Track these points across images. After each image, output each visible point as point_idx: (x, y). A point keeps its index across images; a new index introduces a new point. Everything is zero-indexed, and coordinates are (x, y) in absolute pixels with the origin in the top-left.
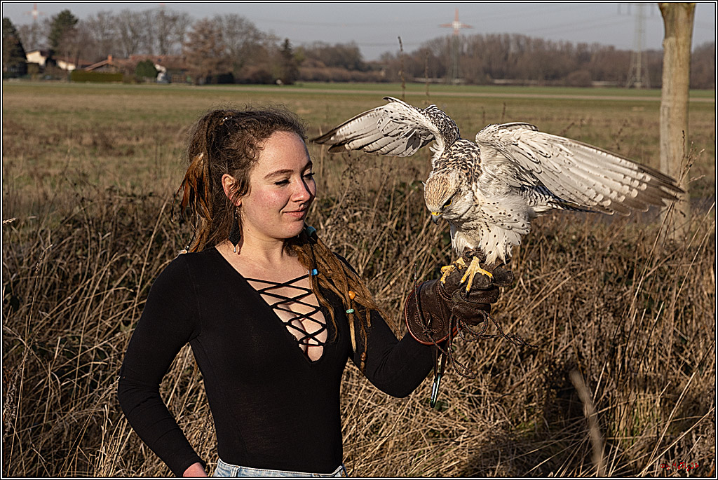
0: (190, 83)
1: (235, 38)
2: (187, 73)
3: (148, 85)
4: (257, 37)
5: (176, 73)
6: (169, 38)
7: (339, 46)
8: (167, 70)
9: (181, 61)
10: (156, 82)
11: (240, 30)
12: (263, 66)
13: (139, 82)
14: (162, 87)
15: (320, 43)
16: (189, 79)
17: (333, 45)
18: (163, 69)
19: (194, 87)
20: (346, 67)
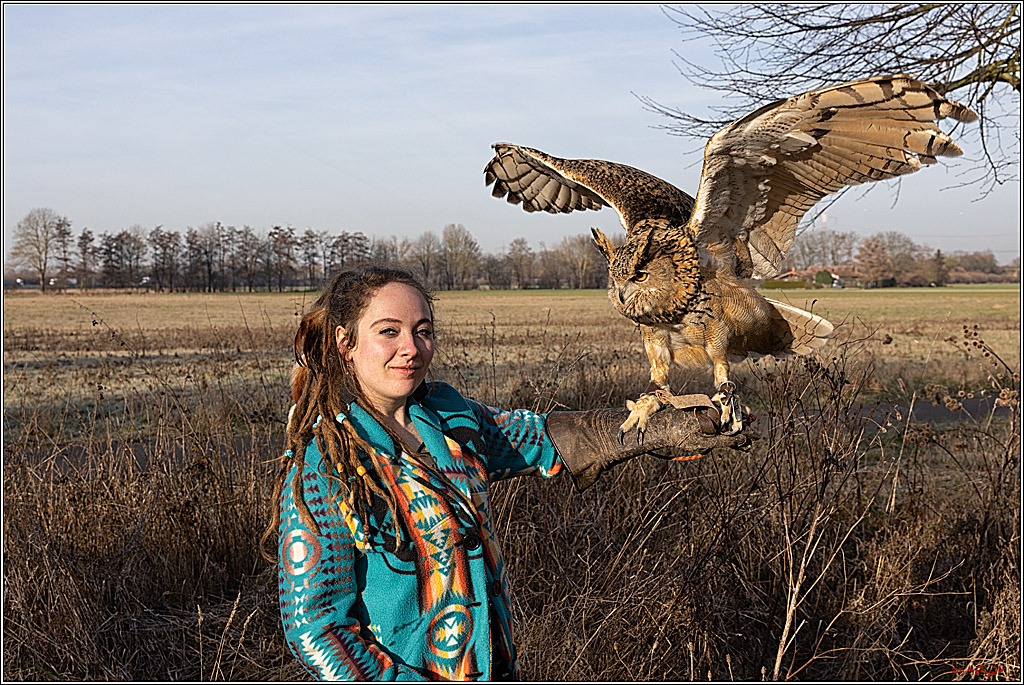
0: (860, 288)
1: (894, 250)
2: (857, 279)
3: (826, 289)
4: (913, 249)
5: (848, 279)
6: (839, 252)
7: (976, 254)
8: (840, 277)
9: (850, 270)
10: (832, 287)
11: (897, 244)
12: (918, 272)
13: (818, 288)
14: (837, 291)
15: (960, 252)
16: (859, 284)
17: (971, 254)
18: (837, 277)
19: (863, 290)
20: (983, 271)
